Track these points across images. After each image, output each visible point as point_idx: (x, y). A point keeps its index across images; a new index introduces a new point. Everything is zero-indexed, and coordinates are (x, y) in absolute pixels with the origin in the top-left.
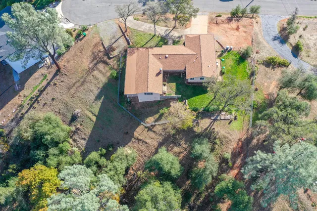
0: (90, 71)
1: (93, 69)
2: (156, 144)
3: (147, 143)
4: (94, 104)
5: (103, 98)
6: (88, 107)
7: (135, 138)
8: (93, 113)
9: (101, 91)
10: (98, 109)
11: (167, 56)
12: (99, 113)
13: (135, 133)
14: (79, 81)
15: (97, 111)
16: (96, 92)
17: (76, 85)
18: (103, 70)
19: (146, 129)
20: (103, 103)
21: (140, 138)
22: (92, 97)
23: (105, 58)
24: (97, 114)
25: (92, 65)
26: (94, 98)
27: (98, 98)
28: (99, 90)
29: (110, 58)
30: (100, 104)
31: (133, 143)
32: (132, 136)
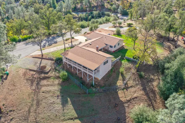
0: (37, 91)
1: (38, 88)
3: (136, 98)
4: (65, 111)
5: (69, 99)
6: (62, 118)
7: (126, 103)
8: (72, 119)
9: (62, 96)
10: (74, 111)
11: (90, 43)
12: (77, 114)
13: (121, 99)
14: (32, 105)
15: (74, 113)
16: (59, 101)
17: (31, 111)
18: (49, 83)
19: (125, 90)
20: (73, 103)
21: (128, 98)
22: (59, 107)
23: (43, 75)
24: (76, 115)
25: (34, 88)
26: (61, 106)
27: (64, 103)
28: (60, 97)
29: (47, 73)
30: (71, 106)
31: (128, 107)
32: (122, 103)
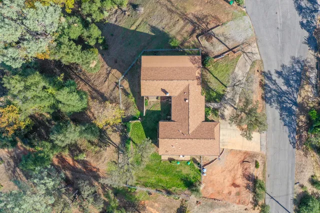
0: (184, 17)
1: (186, 19)
2: (103, 91)
3: (105, 82)
4: (147, 25)
5: (153, 34)
6: (145, 20)
7: (110, 70)
8: (138, 26)
9: (160, 31)
10: (142, 31)
11: (187, 101)
12: (138, 32)
13: (115, 70)
14: (173, 6)
15: (140, 30)
16: (160, 27)
17: (169, 3)
18: (184, 31)
20: (147, 35)
21: (110, 75)
22: (154, 23)
23: (198, 32)
24: (137, 30)
25: (190, 16)
26: (154, 25)
27: (153, 29)
28: (161, 29)
29: (197, 37)
30: (147, 32)
31: (107, 69)
32: (113, 68)
